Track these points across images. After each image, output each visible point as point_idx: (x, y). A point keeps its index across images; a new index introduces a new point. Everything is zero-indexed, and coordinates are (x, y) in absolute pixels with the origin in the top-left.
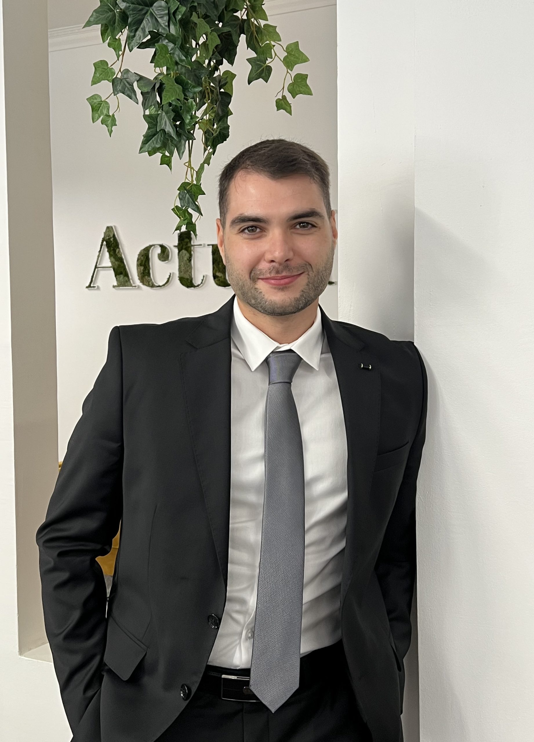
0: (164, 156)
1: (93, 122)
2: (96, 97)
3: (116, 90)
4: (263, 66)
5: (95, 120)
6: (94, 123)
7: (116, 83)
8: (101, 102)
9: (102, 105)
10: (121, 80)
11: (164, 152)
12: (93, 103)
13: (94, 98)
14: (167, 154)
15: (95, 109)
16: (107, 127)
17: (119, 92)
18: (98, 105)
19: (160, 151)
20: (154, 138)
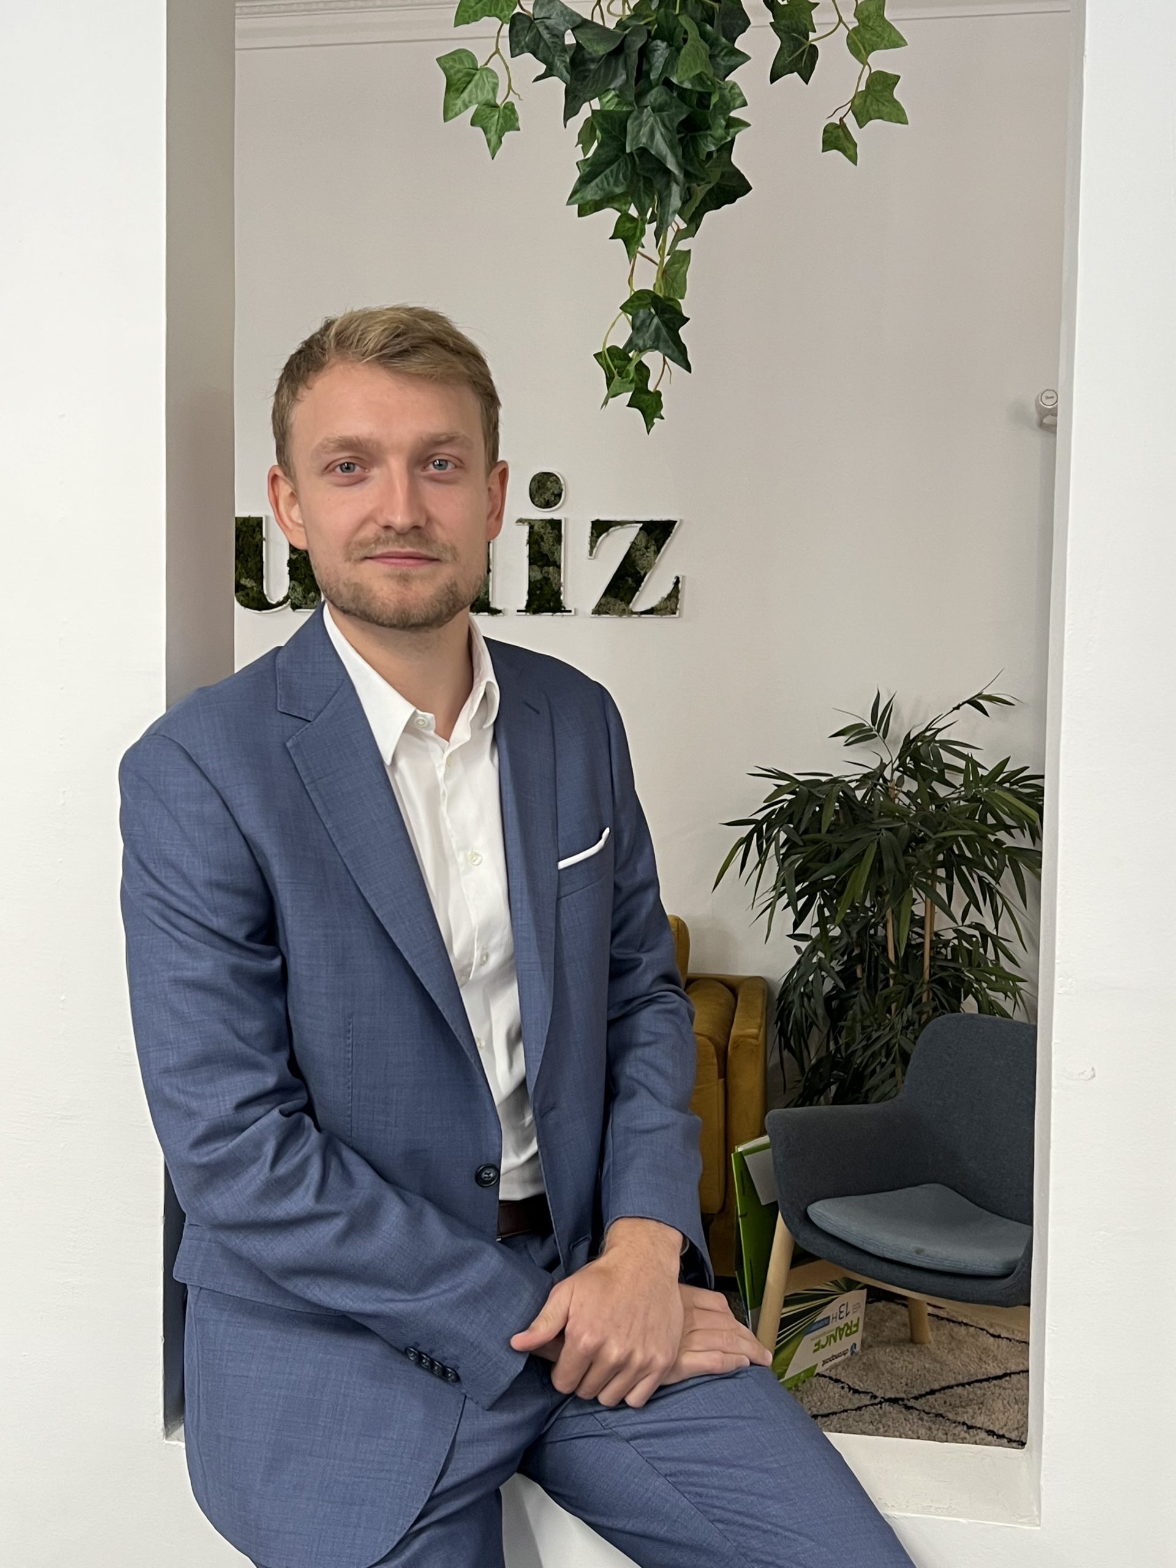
0: (625, 217)
1: (445, 120)
2: (463, 55)
3: (519, 42)
4: (804, 44)
5: (450, 114)
6: (448, 123)
7: (519, 27)
8: (474, 71)
9: (477, 77)
10: (532, 22)
11: (624, 207)
12: (452, 72)
13: (456, 57)
14: (633, 211)
15: (454, 88)
16: (486, 133)
17: (525, 50)
18: (464, 76)
19: (616, 206)
20: (608, 171)
